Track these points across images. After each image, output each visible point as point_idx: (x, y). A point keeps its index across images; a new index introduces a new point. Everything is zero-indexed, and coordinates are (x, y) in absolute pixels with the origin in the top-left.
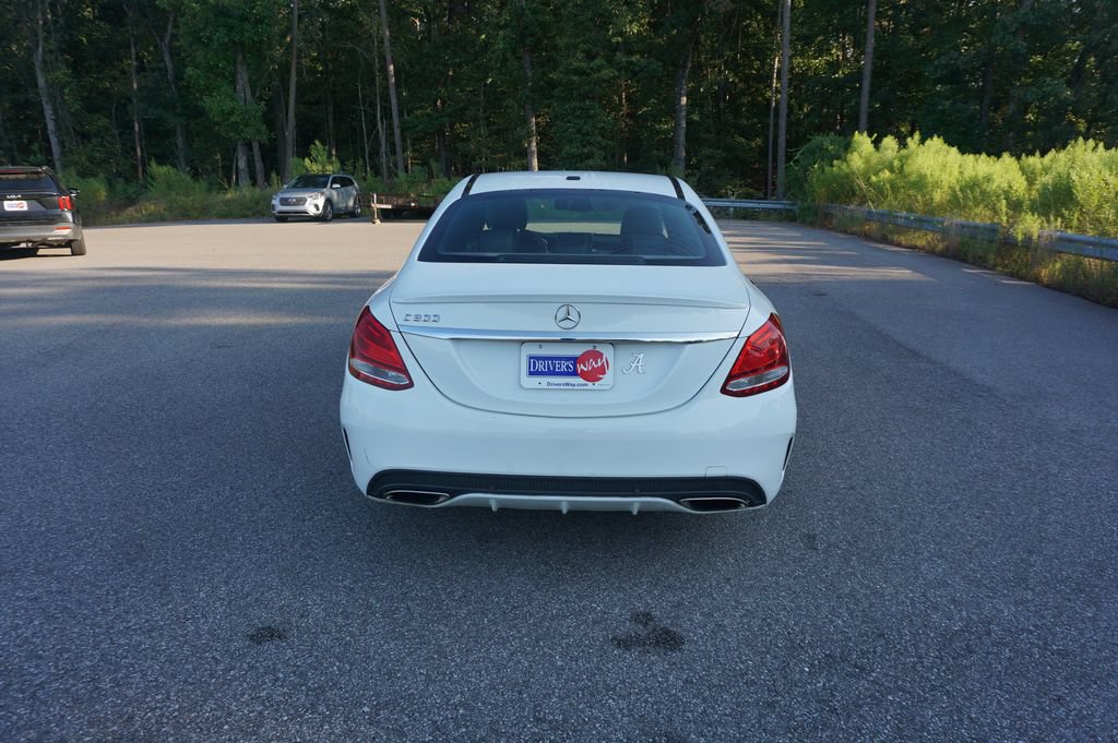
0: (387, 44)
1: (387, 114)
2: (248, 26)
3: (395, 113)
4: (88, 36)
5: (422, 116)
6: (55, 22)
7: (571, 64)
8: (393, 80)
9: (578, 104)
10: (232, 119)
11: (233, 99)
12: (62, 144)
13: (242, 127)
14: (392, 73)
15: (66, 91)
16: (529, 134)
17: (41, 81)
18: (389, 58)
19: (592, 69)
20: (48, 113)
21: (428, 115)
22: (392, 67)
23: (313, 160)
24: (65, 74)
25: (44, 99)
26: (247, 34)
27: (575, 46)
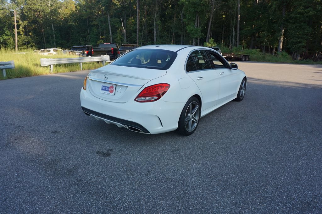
0: (239, 9)
1: (236, 30)
2: (200, 7)
3: (238, 29)
4: (168, 13)
5: (247, 30)
6: (159, 10)
7: (298, 11)
8: (239, 20)
9: (298, 24)
10: (192, 32)
11: (193, 27)
12: (156, 39)
13: (194, 34)
14: (239, 17)
15: (159, 26)
16: (281, 35)
17: (155, 24)
18: (239, 13)
19: (306, 12)
20: (155, 32)
21: (249, 30)
22: (239, 16)
23: (209, 43)
24: (159, 22)
25: (154, 28)
26: (199, 9)
27: (300, 5)
